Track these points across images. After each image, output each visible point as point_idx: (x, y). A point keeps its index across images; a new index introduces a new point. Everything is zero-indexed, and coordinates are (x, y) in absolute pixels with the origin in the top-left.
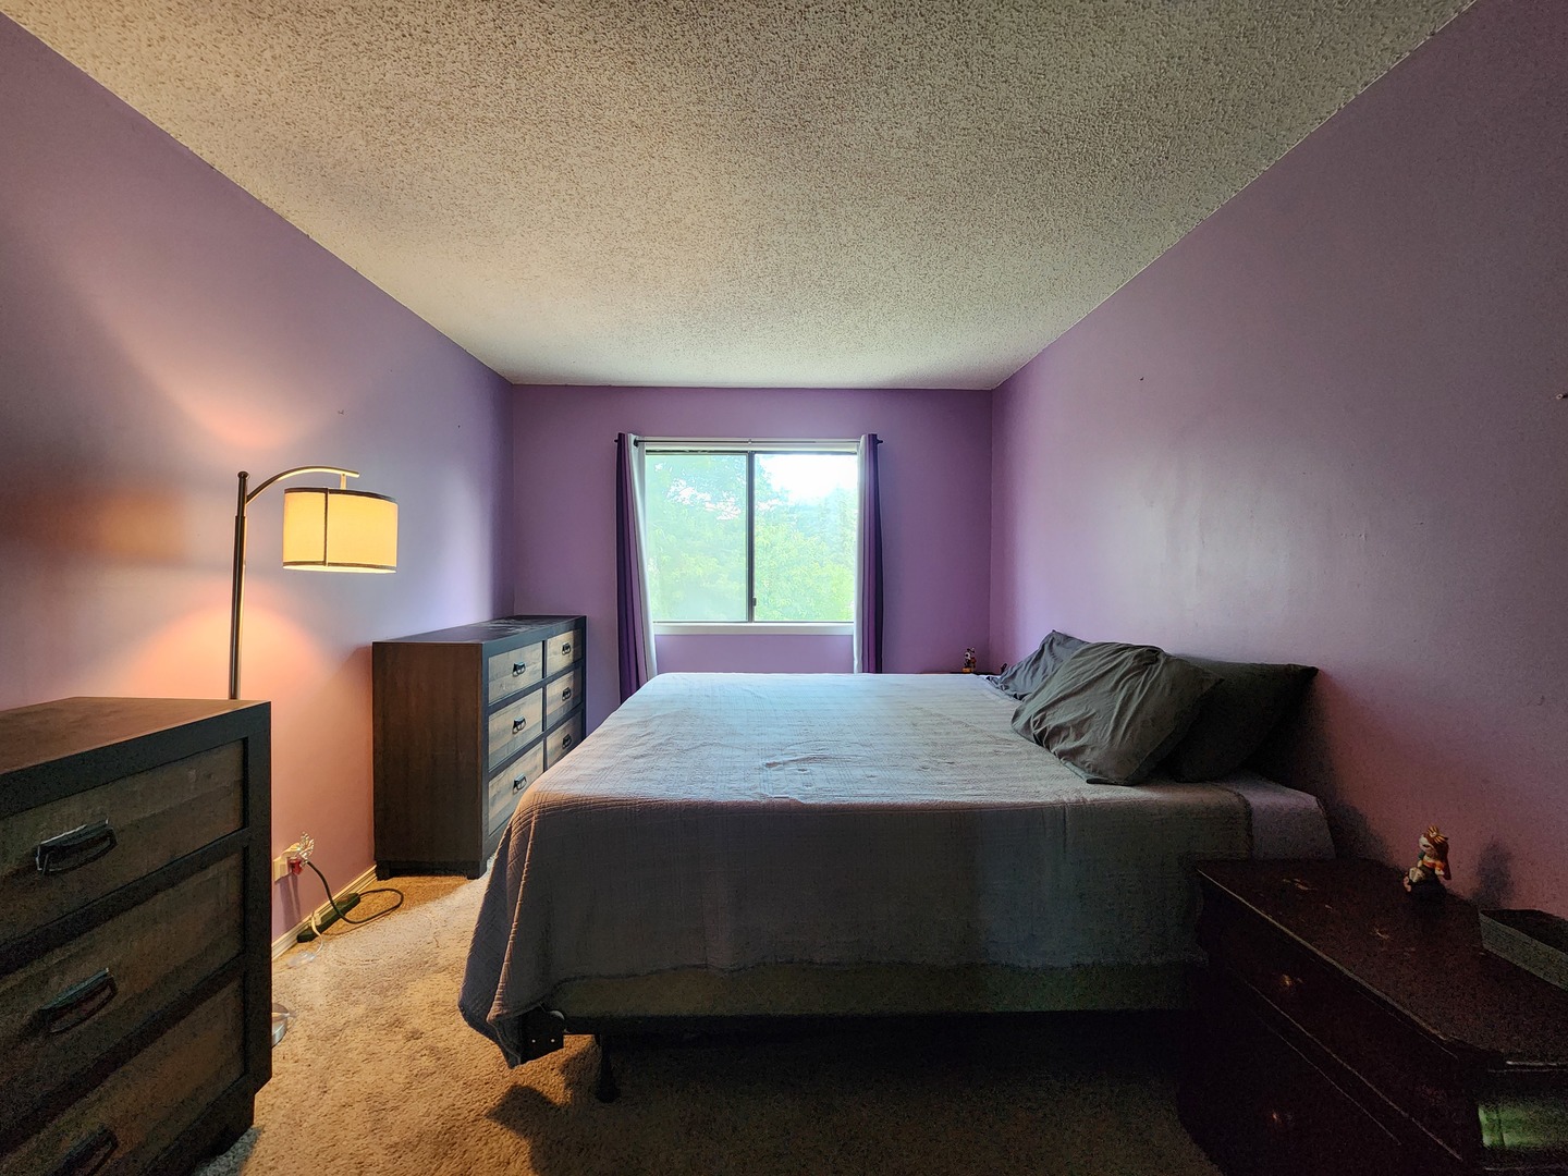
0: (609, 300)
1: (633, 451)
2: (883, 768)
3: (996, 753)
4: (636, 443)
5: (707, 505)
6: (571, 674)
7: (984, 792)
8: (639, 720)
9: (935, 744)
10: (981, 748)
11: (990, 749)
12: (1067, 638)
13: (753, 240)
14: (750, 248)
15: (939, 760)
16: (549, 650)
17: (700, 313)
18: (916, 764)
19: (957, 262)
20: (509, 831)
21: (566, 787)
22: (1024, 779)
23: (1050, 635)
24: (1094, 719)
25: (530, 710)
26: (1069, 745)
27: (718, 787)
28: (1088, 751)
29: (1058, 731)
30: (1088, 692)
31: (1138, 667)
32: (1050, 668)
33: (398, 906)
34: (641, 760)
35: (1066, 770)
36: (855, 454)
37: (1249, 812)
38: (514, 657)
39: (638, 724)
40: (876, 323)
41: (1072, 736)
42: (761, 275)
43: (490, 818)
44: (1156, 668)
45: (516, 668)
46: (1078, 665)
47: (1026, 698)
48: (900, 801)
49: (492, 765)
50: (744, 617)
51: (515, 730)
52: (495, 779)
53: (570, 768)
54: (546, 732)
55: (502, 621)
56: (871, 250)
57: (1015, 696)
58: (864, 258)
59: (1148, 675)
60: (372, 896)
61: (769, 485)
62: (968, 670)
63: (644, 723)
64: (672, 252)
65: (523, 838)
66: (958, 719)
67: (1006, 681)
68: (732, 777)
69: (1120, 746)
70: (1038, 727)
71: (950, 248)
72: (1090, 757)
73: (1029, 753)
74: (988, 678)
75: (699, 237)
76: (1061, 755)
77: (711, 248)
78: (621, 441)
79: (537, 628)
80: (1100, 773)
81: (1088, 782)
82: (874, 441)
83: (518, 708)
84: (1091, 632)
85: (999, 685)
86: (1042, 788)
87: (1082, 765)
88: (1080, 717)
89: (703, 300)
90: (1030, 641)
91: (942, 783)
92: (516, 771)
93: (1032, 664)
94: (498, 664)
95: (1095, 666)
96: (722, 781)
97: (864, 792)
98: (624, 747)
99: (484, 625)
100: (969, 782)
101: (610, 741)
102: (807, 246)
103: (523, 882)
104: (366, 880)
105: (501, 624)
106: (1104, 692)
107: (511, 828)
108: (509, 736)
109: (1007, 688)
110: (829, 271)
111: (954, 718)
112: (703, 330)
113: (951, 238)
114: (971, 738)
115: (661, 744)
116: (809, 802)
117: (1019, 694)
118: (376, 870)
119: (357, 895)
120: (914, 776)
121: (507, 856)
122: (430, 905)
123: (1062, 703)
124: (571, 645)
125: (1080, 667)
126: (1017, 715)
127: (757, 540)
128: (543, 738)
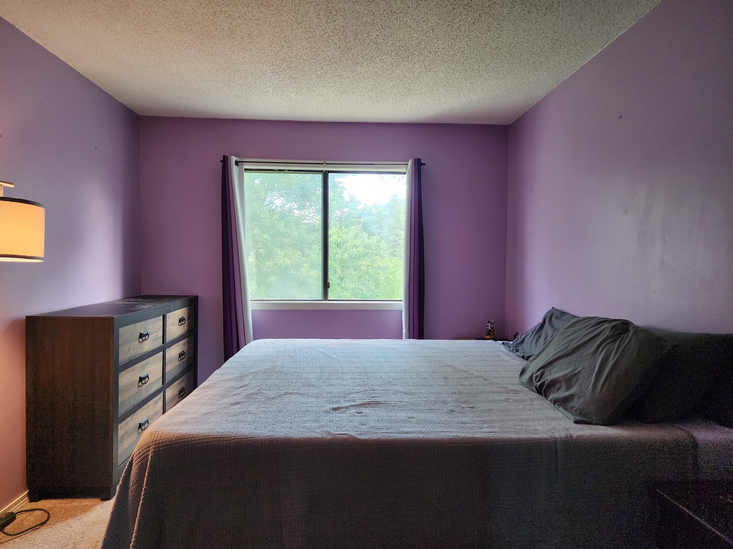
0: (214, 51)
1: (235, 169)
2: (421, 411)
3: (507, 400)
4: (237, 163)
5: (295, 212)
6: (185, 340)
7: (496, 430)
8: (236, 375)
9: (461, 393)
10: (496, 397)
11: (502, 397)
12: (563, 313)
13: (324, 7)
14: (322, 13)
15: (464, 405)
16: (168, 322)
17: (285, 64)
18: (446, 408)
19: (481, 26)
20: (131, 463)
21: (176, 428)
22: (527, 420)
23: (550, 311)
24: (581, 375)
25: (153, 369)
26: (561, 394)
27: (295, 426)
28: (576, 399)
29: (553, 384)
30: (575, 355)
31: (613, 336)
32: (550, 335)
33: (45, 522)
34: (236, 407)
35: (559, 413)
36: (405, 173)
37: (695, 444)
38: (140, 327)
39: (235, 379)
40: (420, 73)
41: (564, 388)
42: (331, 34)
43: (119, 453)
44: (627, 336)
45: (141, 336)
46: (569, 334)
47: (531, 358)
48: (432, 436)
49: (122, 411)
50: (320, 296)
51: (140, 384)
52: (124, 423)
53: (181, 413)
54: (165, 385)
55: (131, 300)
56: (415, 16)
57: (523, 357)
58: (409, 22)
59: (621, 340)
60: (24, 515)
61: (341, 197)
62: (489, 337)
63: (241, 378)
64: (262, 15)
65: (142, 469)
66: (479, 374)
67: (516, 346)
68: (306, 419)
69: (600, 393)
70: (539, 380)
71: (476, 15)
72: (577, 403)
73: (532, 400)
74: (503, 343)
75: (283, 4)
76: (556, 402)
77: (292, 13)
78: (225, 161)
79: (159, 306)
80: (585, 416)
81: (576, 422)
82: (418, 165)
83: (143, 367)
84: (581, 309)
85: (511, 349)
86: (540, 427)
87: (570, 410)
88: (570, 373)
89: (286, 53)
90: (535, 314)
91: (464, 423)
92: (140, 416)
93: (537, 333)
94: (127, 333)
95: (581, 335)
96: (298, 422)
97: (405, 430)
98: (223, 396)
99: (118, 302)
100: (485, 422)
101: (213, 392)
102: (366, 12)
103: (141, 502)
104: (19, 502)
105: (131, 302)
106: (588, 355)
107: (132, 460)
108: (135, 390)
109: (517, 351)
110: (383, 33)
111: (476, 374)
112: (288, 77)
113: (476, 8)
114: (488, 389)
115: (253, 394)
116: (363, 437)
117: (526, 355)
118: (29, 495)
119: (12, 513)
120: (445, 417)
121: (128, 483)
122: (71, 521)
123: (556, 364)
124: (186, 318)
125: (571, 335)
126: (523, 372)
127: (331, 240)
128: (162, 390)
